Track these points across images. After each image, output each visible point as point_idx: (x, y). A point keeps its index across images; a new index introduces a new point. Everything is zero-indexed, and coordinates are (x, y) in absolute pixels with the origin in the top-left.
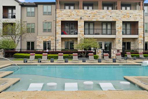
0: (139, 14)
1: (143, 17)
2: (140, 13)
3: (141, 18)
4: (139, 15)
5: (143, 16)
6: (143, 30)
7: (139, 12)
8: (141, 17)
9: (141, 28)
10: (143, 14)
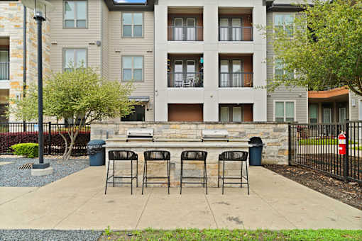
0: (11, 15)
1: (22, 24)
2: (11, 12)
3: (17, 27)
4: (11, 18)
5: (22, 19)
6: (22, 65)
7: (10, 9)
8: (15, 24)
9: (16, 59)
10: (23, 15)
